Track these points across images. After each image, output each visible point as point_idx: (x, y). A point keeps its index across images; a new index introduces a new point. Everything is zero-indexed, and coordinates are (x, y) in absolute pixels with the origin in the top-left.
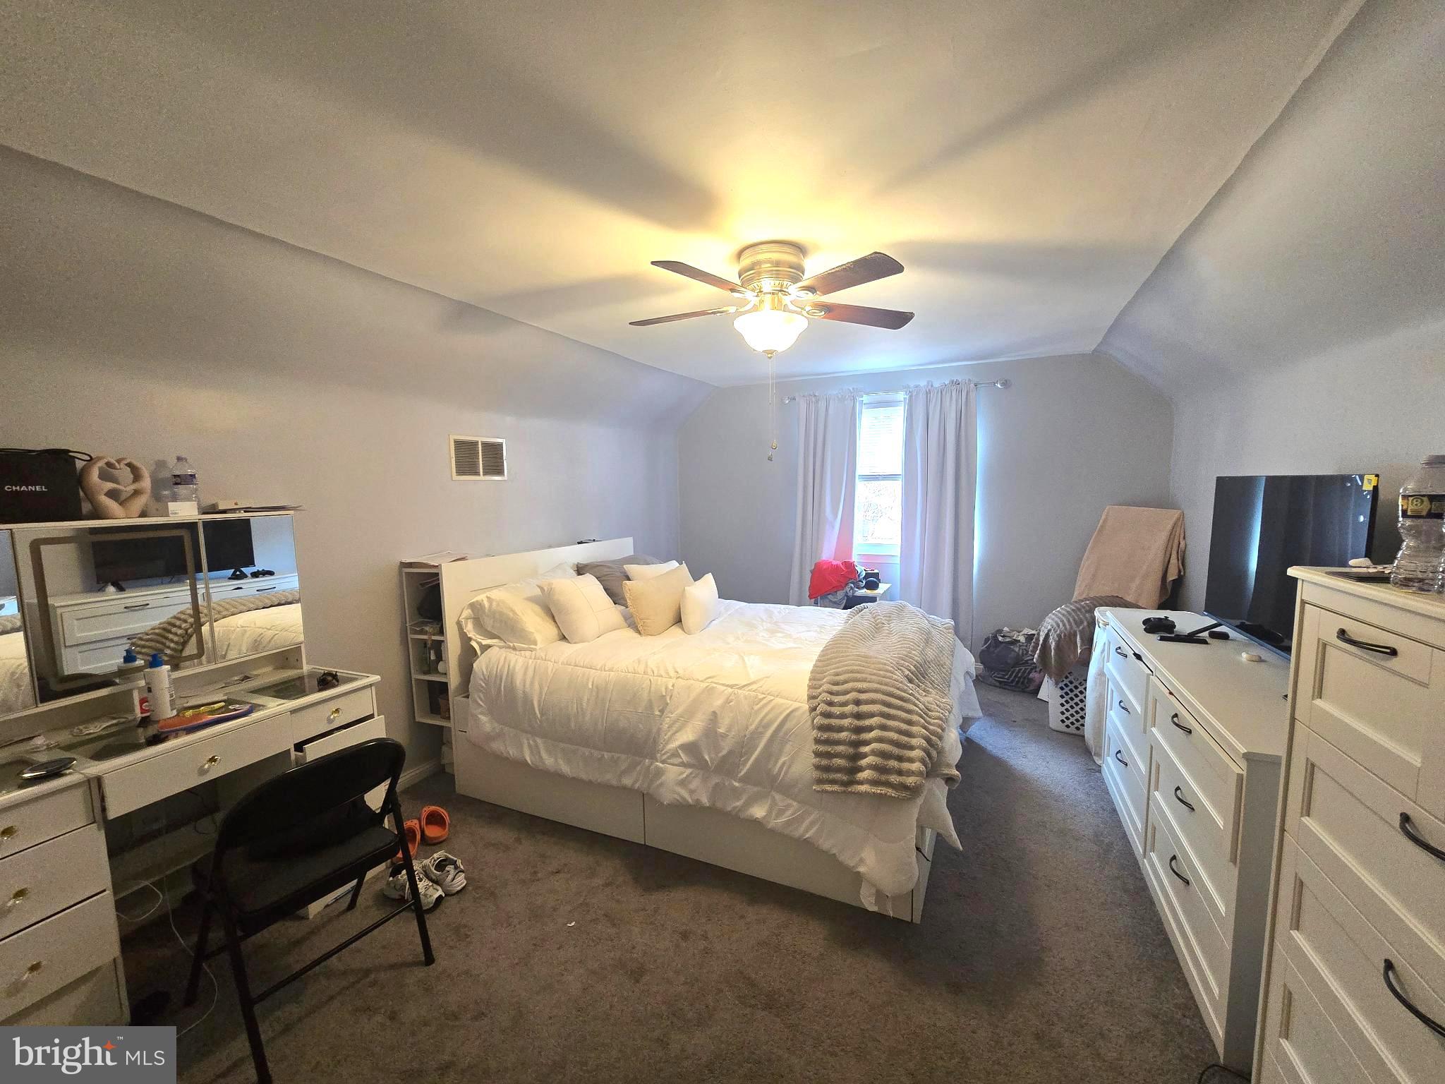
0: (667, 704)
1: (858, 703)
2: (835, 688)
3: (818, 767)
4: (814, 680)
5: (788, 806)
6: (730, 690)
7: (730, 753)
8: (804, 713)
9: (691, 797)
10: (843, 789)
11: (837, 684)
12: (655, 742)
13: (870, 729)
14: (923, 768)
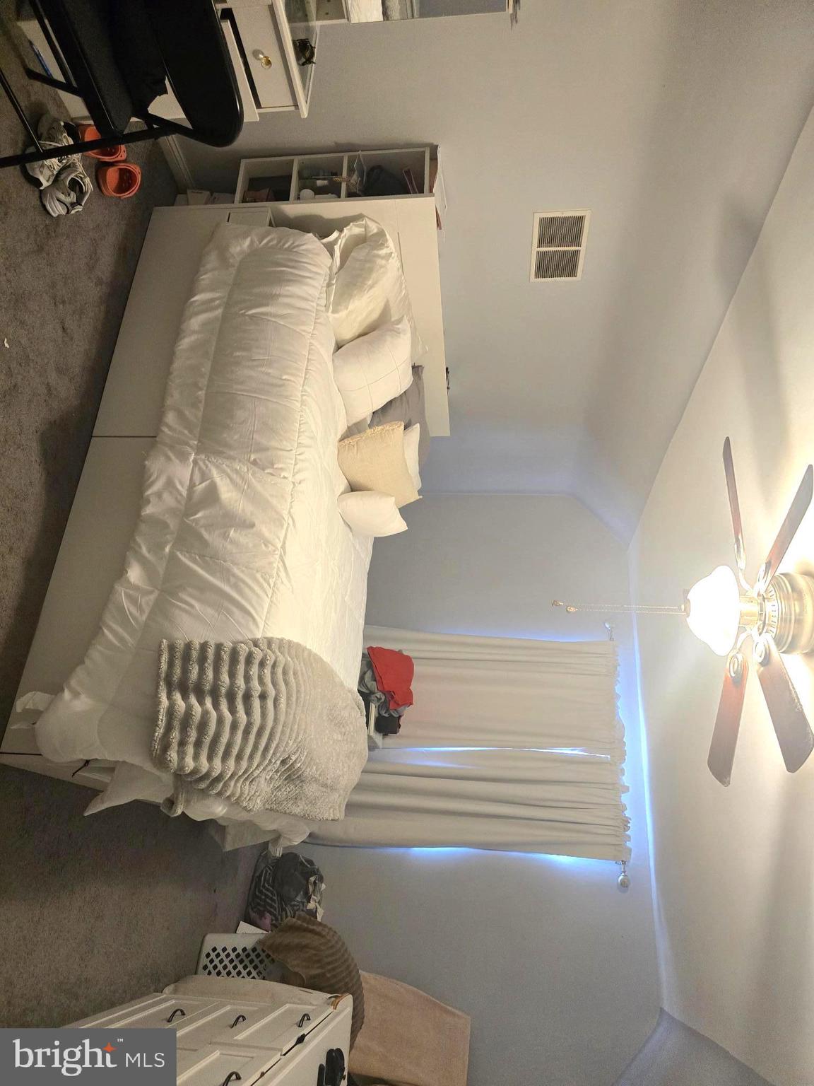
0: (263, 470)
1: (263, 697)
2: (279, 671)
3: (188, 646)
4: (289, 646)
5: (141, 611)
6: (279, 545)
7: (205, 543)
8: (251, 631)
9: (151, 494)
10: (163, 675)
11: (285, 673)
12: (219, 454)
13: (233, 710)
14: (188, 770)
